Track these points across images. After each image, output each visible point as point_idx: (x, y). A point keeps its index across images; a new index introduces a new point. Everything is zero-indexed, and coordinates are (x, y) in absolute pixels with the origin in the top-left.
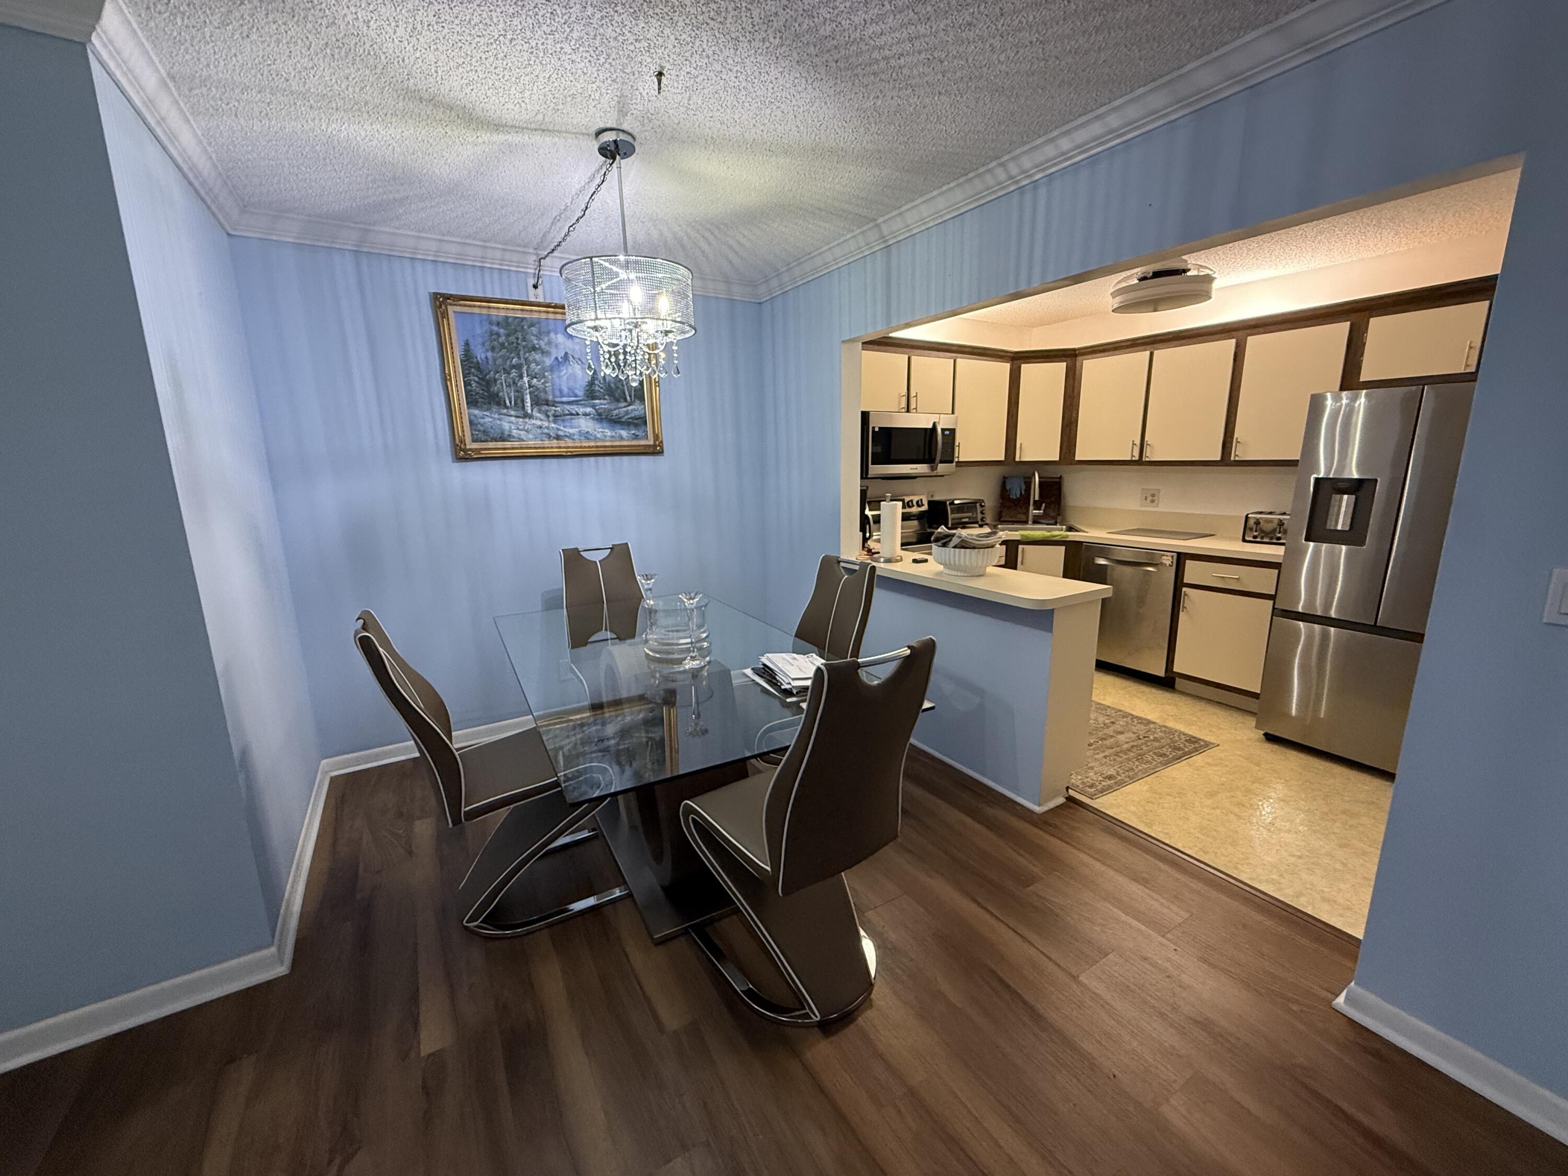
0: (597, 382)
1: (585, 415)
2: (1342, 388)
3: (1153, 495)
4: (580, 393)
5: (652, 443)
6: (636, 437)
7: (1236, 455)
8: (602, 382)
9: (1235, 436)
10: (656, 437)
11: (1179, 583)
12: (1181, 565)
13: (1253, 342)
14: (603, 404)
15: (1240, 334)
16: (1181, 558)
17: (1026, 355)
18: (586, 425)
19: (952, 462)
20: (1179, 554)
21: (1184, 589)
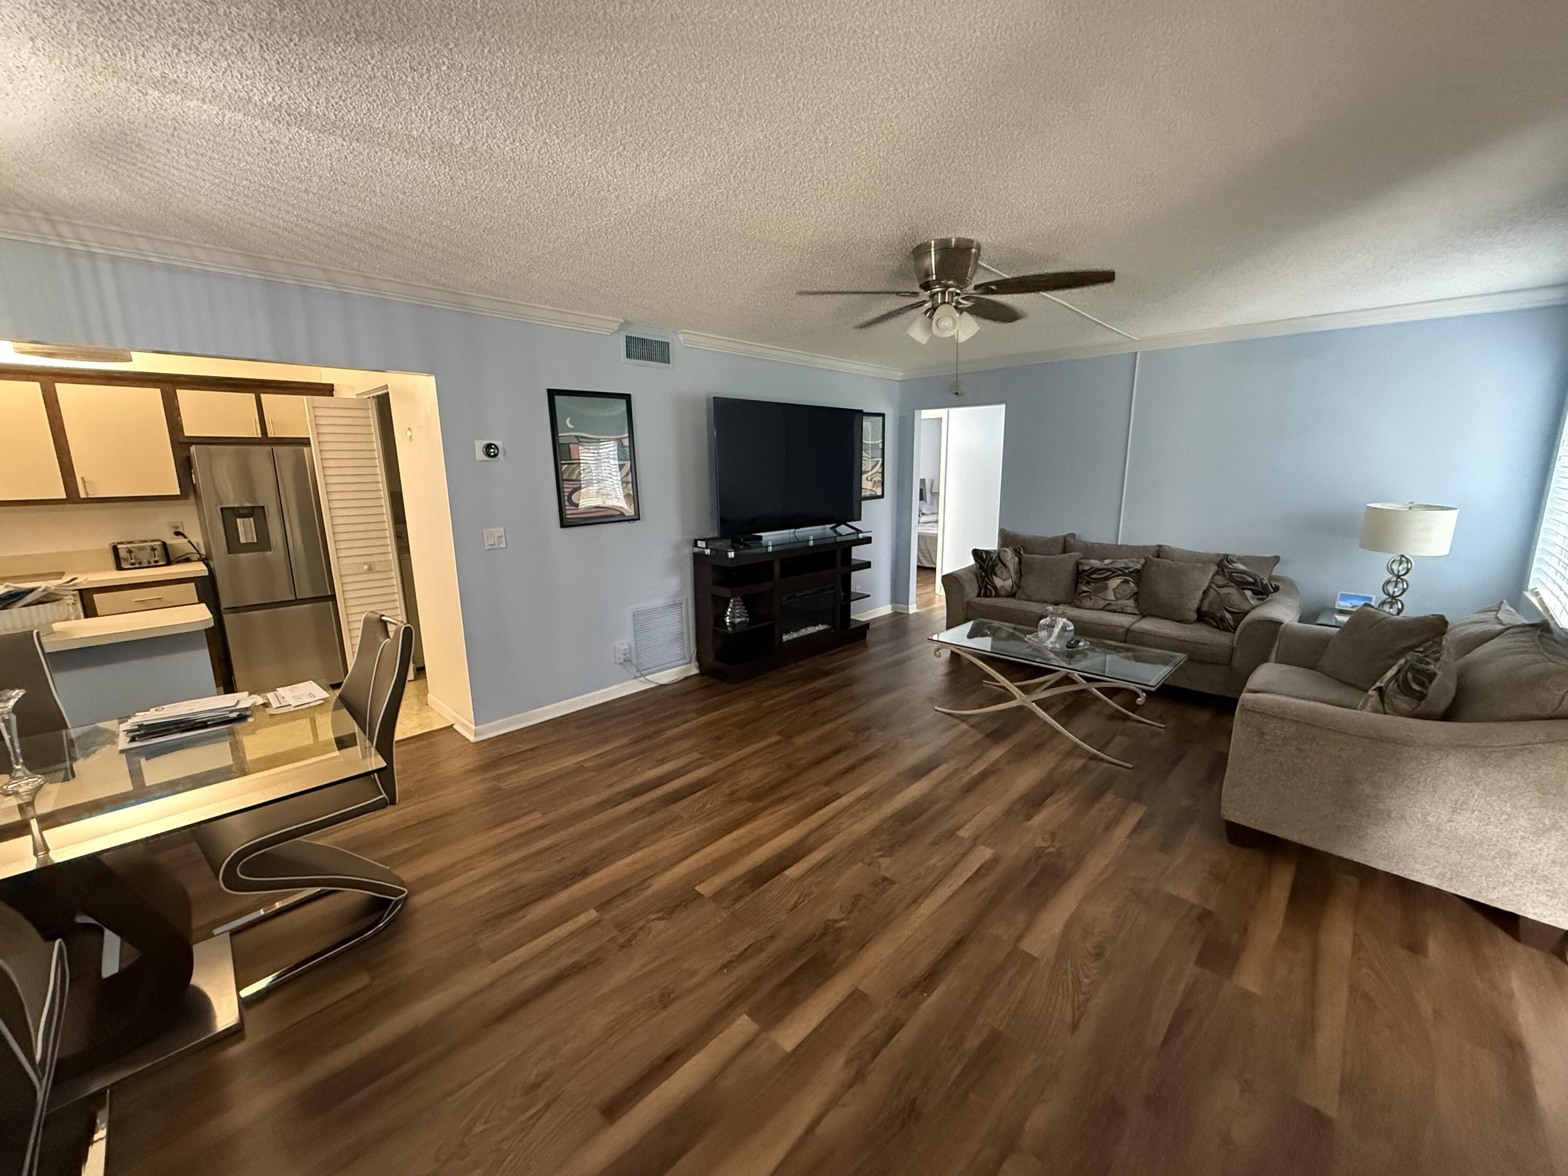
7: (86, 493)
9: (78, 476)
12: (87, 601)
20: (81, 591)
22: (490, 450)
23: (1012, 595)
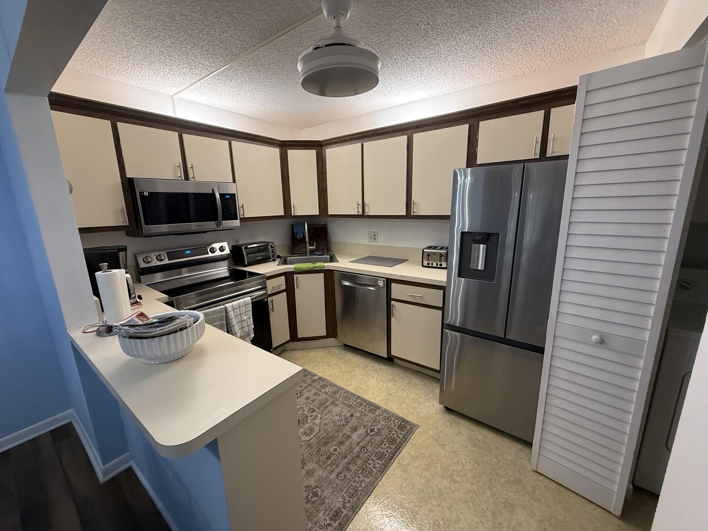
2: (467, 167)
3: (375, 236)
7: (414, 212)
9: (412, 200)
11: (389, 299)
12: (389, 286)
13: (417, 137)
15: (409, 132)
16: (389, 281)
17: (289, 143)
19: (235, 218)
20: (387, 279)
21: (392, 302)
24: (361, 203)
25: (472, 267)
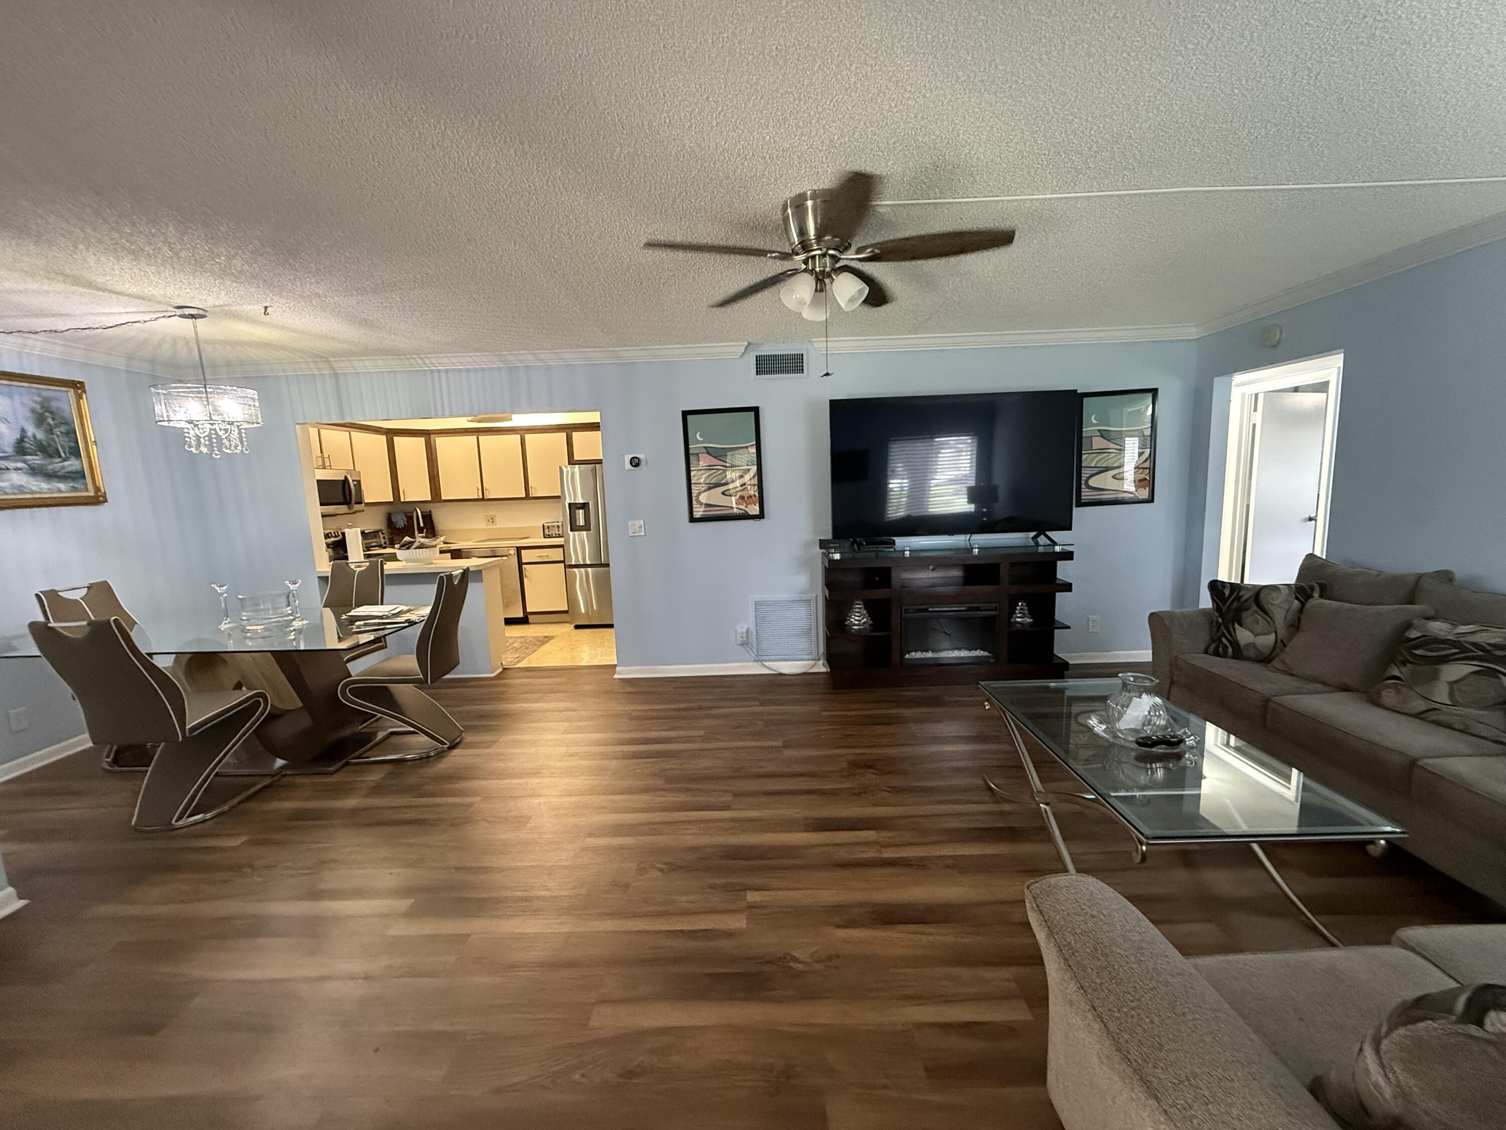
0: (26, 440)
1: (17, 469)
2: (569, 464)
3: (492, 519)
4: (10, 450)
5: (92, 494)
6: (75, 489)
7: (532, 494)
8: (32, 439)
9: (530, 484)
10: (97, 489)
11: (520, 564)
12: (520, 553)
14: (36, 460)
16: (519, 549)
17: (396, 431)
18: (19, 479)
19: (361, 503)
20: (517, 548)
21: (524, 566)
22: (635, 463)
23: (1265, 659)
24: (480, 487)
25: (578, 524)
